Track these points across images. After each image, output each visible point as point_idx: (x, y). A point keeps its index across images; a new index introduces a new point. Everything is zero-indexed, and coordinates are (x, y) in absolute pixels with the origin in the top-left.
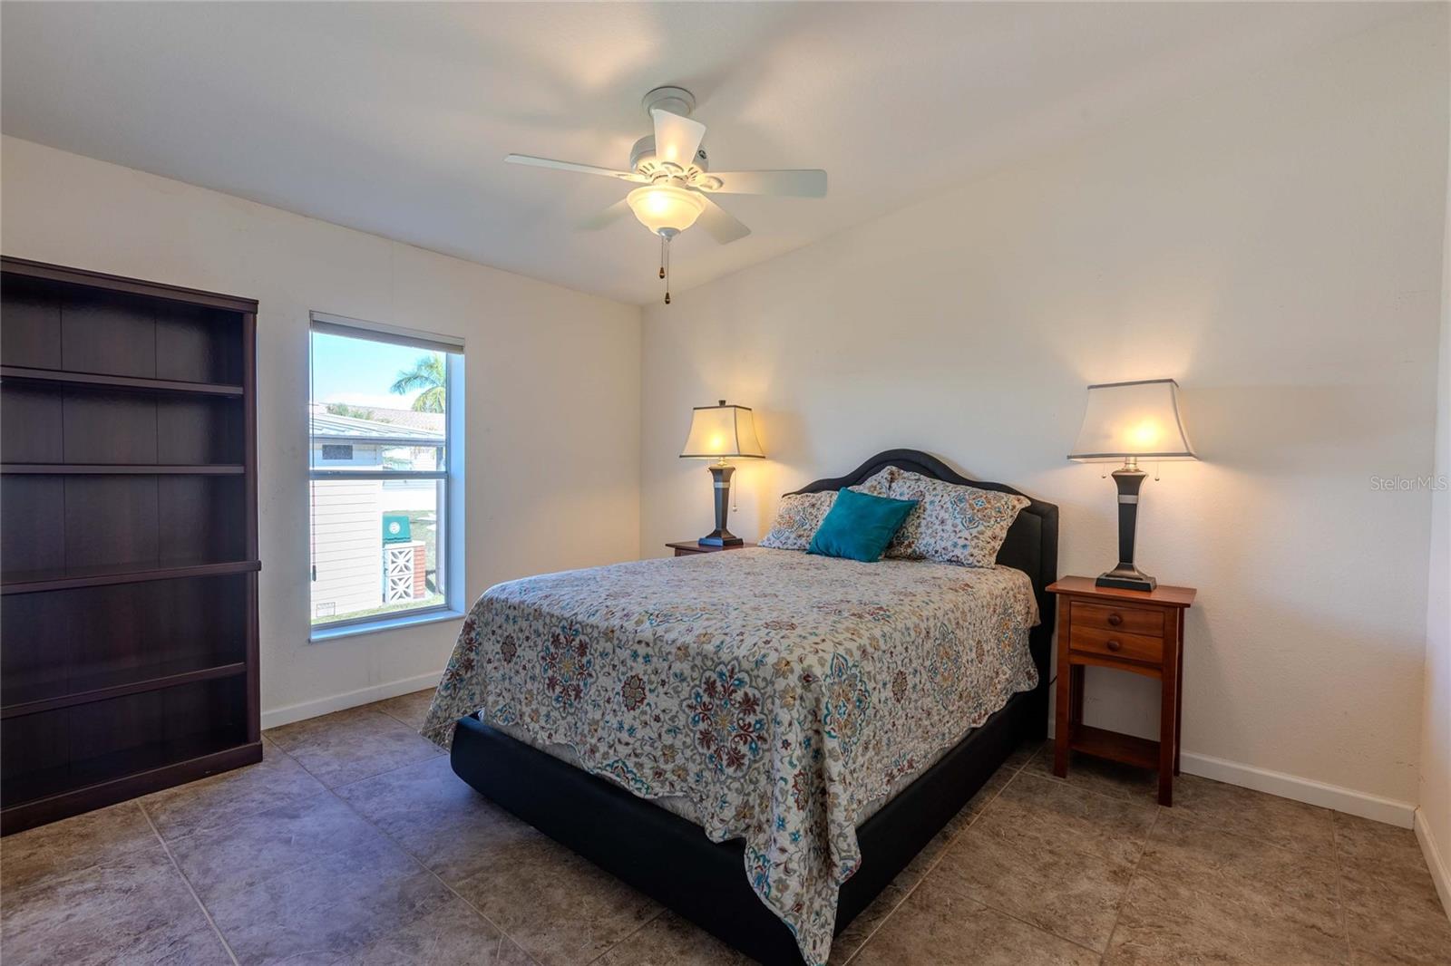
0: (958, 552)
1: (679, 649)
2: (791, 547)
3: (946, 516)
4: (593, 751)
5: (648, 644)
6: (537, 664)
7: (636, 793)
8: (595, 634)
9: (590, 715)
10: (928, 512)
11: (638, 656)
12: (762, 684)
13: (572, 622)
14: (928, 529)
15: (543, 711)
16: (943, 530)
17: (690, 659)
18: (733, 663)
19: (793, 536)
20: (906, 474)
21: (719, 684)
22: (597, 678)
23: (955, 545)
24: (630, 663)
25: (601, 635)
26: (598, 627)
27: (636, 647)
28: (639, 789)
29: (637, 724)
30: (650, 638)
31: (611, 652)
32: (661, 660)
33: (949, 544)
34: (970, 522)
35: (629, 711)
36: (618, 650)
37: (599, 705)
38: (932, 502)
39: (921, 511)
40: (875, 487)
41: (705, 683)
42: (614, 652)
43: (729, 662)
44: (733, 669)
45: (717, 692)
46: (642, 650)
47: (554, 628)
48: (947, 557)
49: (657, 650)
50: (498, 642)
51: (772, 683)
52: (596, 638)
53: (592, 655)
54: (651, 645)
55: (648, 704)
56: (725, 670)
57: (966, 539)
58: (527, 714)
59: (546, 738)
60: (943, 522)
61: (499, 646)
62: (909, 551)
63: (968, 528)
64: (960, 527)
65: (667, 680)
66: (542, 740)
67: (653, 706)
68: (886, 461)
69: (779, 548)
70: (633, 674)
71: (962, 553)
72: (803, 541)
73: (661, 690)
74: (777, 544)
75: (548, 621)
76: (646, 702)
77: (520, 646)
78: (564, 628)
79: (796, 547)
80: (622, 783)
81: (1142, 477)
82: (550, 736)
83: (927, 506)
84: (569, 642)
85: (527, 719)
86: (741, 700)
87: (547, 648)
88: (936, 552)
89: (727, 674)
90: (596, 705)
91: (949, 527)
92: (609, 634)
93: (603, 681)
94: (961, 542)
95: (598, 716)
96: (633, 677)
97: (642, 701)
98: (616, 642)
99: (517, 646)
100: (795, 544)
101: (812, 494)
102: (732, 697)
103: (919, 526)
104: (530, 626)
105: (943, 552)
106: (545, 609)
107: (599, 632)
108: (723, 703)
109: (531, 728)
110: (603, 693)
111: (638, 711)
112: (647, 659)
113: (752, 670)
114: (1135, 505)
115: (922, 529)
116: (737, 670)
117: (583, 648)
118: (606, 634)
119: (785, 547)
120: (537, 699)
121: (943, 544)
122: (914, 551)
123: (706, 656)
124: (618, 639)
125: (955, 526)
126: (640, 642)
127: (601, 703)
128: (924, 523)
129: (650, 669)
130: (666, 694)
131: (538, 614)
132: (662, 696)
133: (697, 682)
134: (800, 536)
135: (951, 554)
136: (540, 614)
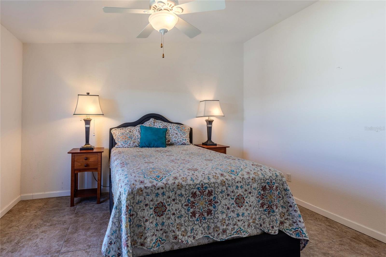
0: (184, 141)
1: (252, 180)
2: (132, 146)
3: (177, 132)
4: (224, 231)
5: (240, 182)
6: (183, 210)
7: (244, 236)
8: (216, 185)
9: (221, 218)
10: (170, 132)
11: (238, 187)
12: (279, 182)
13: (202, 185)
14: (173, 136)
15: (189, 229)
16: (178, 136)
17: (257, 182)
18: (270, 178)
19: (132, 142)
20: (157, 121)
21: (267, 186)
22: (220, 201)
23: (183, 140)
24: (236, 191)
25: (220, 185)
26: (217, 183)
27: (237, 184)
28: (245, 235)
29: (244, 211)
30: (241, 180)
31: (226, 190)
32: (246, 186)
33: (181, 140)
34: (184, 133)
35: (240, 208)
36: (229, 188)
37: (224, 212)
38: (171, 129)
39: (168, 131)
40: (150, 125)
41: (262, 188)
42: (227, 189)
43: (269, 179)
44: (271, 180)
45: (267, 189)
46: (239, 185)
47: (192, 190)
48: (181, 143)
49: (244, 183)
50: (151, 209)
51: (282, 180)
52: (217, 187)
53: (216, 194)
54: (242, 182)
55: (247, 202)
56: (269, 181)
57: (185, 138)
58: (180, 235)
59: (192, 240)
60: (177, 134)
61: (152, 210)
62: (169, 143)
63: (184, 135)
64: (182, 135)
65: (251, 191)
66: (191, 242)
67: (249, 202)
68: (150, 117)
69: (128, 147)
70: (239, 194)
71: (186, 142)
72: (136, 144)
73: (250, 195)
74: (126, 146)
75: (187, 187)
76: (245, 202)
77: (169, 205)
78: (198, 188)
79: (134, 146)
80: (240, 236)
81: (213, 121)
82: (194, 238)
83: (169, 129)
84: (202, 193)
85: (180, 237)
86: (275, 188)
87: (189, 200)
88: (178, 142)
89: (270, 182)
90: (222, 213)
91: (179, 135)
92: (223, 183)
93: (224, 202)
94: (184, 139)
95: (224, 216)
96: (238, 196)
97: (244, 202)
98: (227, 185)
99: (167, 206)
100: (133, 145)
101: (124, 128)
102: (273, 188)
103: (169, 135)
104: (176, 193)
105: (180, 142)
106: (184, 183)
107: (218, 184)
108: (270, 191)
109: (183, 240)
110: (225, 207)
111: (244, 206)
112: (241, 187)
113: (276, 178)
114: (211, 127)
115: (171, 136)
116: (272, 180)
117: (210, 193)
118: (221, 184)
119: (130, 146)
120: (184, 225)
121: (180, 140)
122: (171, 143)
123: (261, 179)
124: (228, 184)
125: (181, 134)
126: (237, 182)
127: (225, 211)
128: (170, 134)
129: (243, 190)
130: (252, 196)
131: (180, 187)
132: (251, 197)
133: (259, 189)
134: (134, 142)
135: (182, 142)
136: (182, 186)
